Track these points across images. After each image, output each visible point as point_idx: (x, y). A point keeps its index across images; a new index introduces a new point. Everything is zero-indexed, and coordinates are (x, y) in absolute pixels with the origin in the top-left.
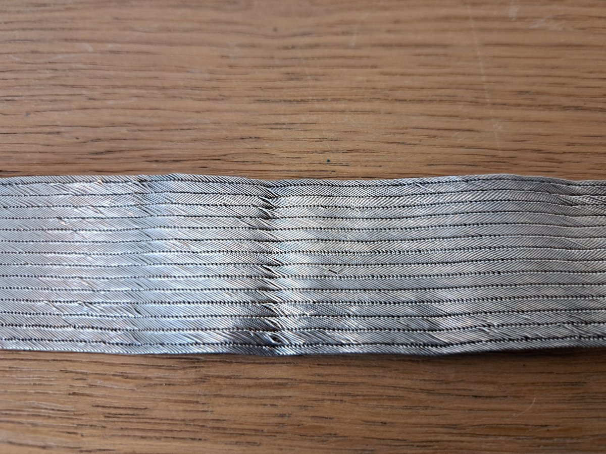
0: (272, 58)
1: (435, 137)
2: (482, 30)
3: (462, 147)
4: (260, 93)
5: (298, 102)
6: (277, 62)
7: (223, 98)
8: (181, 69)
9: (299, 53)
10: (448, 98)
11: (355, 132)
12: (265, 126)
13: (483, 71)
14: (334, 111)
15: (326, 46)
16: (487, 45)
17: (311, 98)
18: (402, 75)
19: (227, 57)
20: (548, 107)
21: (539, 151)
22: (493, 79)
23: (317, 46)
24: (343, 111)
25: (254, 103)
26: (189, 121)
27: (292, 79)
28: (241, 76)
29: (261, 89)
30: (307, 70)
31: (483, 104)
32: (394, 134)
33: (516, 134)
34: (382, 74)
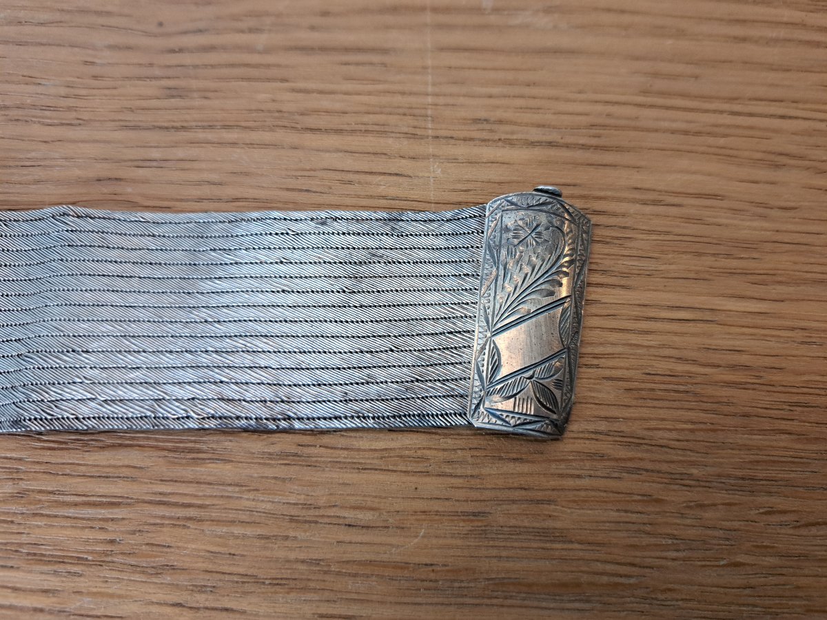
0: (151, 65)
1: (350, 182)
2: (441, 27)
3: (384, 197)
4: (129, 117)
5: (176, 129)
6: (157, 72)
7: (81, 123)
8: (30, 80)
9: (187, 59)
10: (376, 128)
11: (246, 174)
12: (130, 163)
13: (430, 89)
14: (221, 144)
15: (224, 48)
16: (442, 49)
17: (194, 124)
18: (321, 92)
19: (93, 63)
20: (510, 143)
22: (441, 100)
23: (211, 48)
24: (234, 144)
25: (120, 130)
26: (33, 154)
27: (173, 97)
28: (106, 92)
29: (131, 110)
30: (194, 84)
31: (422, 137)
32: (297, 177)
33: (459, 181)
34: (293, 90)
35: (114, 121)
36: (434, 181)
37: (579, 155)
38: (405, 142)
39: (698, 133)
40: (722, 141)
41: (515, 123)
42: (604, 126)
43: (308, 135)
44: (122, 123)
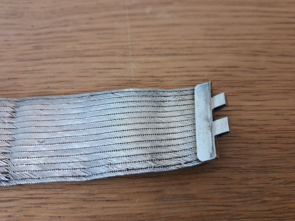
0: (29, 40)
1: (102, 73)
2: (132, 20)
3: (115, 77)
4: (21, 57)
5: (38, 60)
6: (31, 41)
7: (2, 60)
9: (42, 37)
10: (111, 54)
11: (64, 73)
12: (21, 73)
13: (129, 40)
14: (54, 63)
15: (55, 32)
16: (133, 27)
17: (44, 57)
18: (90, 44)
19: (8, 41)
20: (160, 55)
21: (153, 77)
22: (134, 43)
23: (51, 33)
24: (59, 63)
25: (17, 62)
27: (37, 49)
28: (12, 49)
29: (21, 55)
30: (45, 44)
31: (128, 56)
32: (82, 72)
33: (142, 69)
34: (81, 44)
35: (15, 59)
36: (133, 70)
37: (185, 57)
38: (122, 58)
39: (226, 47)
40: (235, 49)
41: (161, 49)
42: (192, 47)
43: (86, 58)
44: (18, 59)
